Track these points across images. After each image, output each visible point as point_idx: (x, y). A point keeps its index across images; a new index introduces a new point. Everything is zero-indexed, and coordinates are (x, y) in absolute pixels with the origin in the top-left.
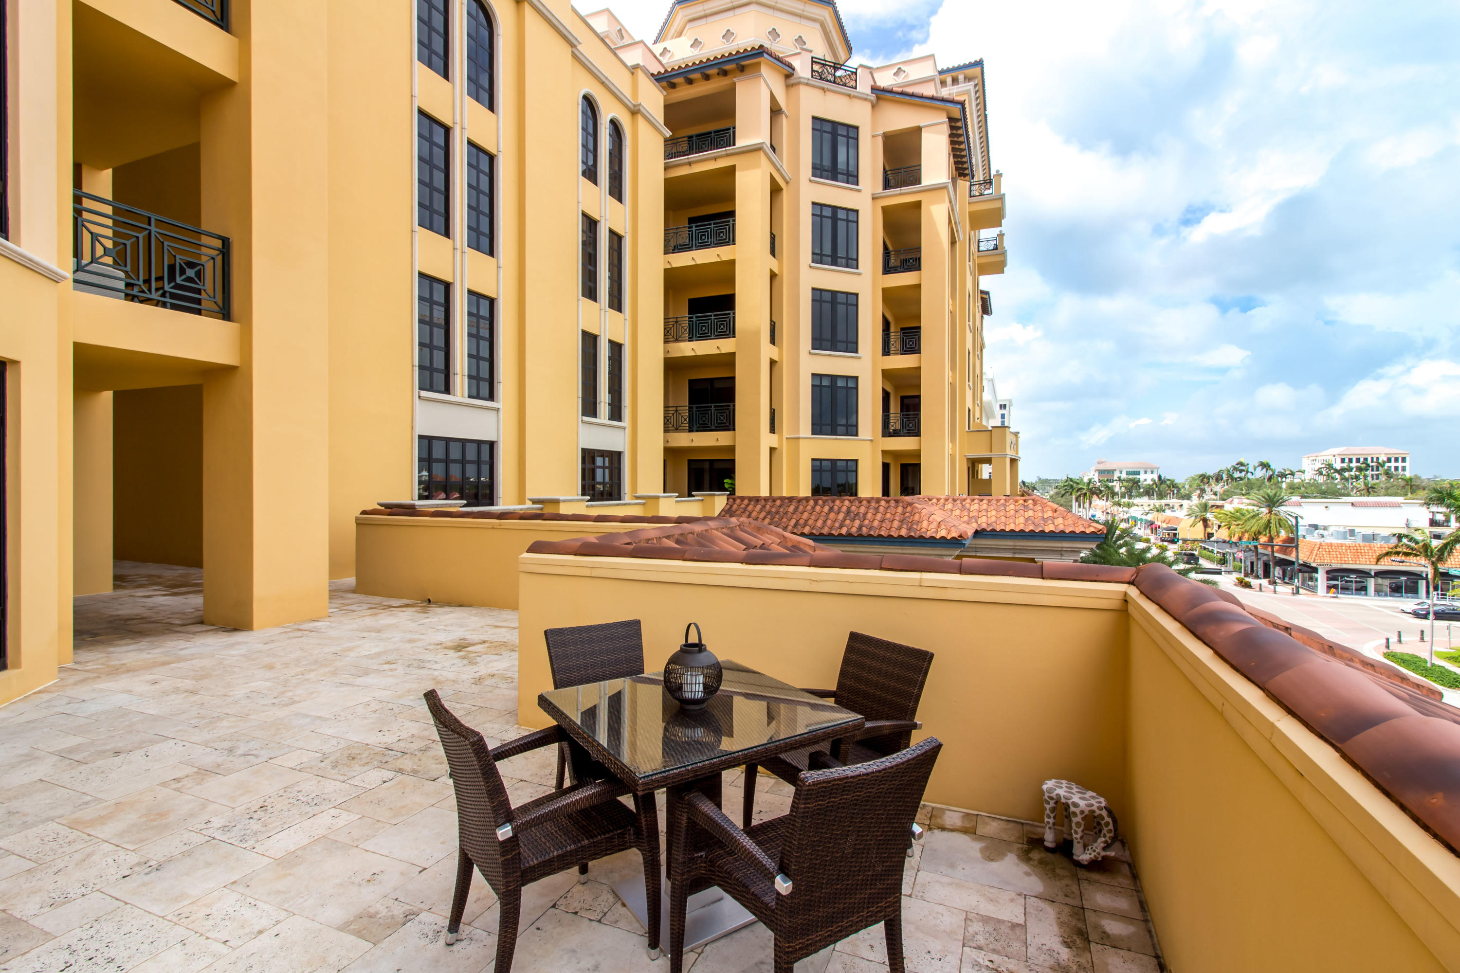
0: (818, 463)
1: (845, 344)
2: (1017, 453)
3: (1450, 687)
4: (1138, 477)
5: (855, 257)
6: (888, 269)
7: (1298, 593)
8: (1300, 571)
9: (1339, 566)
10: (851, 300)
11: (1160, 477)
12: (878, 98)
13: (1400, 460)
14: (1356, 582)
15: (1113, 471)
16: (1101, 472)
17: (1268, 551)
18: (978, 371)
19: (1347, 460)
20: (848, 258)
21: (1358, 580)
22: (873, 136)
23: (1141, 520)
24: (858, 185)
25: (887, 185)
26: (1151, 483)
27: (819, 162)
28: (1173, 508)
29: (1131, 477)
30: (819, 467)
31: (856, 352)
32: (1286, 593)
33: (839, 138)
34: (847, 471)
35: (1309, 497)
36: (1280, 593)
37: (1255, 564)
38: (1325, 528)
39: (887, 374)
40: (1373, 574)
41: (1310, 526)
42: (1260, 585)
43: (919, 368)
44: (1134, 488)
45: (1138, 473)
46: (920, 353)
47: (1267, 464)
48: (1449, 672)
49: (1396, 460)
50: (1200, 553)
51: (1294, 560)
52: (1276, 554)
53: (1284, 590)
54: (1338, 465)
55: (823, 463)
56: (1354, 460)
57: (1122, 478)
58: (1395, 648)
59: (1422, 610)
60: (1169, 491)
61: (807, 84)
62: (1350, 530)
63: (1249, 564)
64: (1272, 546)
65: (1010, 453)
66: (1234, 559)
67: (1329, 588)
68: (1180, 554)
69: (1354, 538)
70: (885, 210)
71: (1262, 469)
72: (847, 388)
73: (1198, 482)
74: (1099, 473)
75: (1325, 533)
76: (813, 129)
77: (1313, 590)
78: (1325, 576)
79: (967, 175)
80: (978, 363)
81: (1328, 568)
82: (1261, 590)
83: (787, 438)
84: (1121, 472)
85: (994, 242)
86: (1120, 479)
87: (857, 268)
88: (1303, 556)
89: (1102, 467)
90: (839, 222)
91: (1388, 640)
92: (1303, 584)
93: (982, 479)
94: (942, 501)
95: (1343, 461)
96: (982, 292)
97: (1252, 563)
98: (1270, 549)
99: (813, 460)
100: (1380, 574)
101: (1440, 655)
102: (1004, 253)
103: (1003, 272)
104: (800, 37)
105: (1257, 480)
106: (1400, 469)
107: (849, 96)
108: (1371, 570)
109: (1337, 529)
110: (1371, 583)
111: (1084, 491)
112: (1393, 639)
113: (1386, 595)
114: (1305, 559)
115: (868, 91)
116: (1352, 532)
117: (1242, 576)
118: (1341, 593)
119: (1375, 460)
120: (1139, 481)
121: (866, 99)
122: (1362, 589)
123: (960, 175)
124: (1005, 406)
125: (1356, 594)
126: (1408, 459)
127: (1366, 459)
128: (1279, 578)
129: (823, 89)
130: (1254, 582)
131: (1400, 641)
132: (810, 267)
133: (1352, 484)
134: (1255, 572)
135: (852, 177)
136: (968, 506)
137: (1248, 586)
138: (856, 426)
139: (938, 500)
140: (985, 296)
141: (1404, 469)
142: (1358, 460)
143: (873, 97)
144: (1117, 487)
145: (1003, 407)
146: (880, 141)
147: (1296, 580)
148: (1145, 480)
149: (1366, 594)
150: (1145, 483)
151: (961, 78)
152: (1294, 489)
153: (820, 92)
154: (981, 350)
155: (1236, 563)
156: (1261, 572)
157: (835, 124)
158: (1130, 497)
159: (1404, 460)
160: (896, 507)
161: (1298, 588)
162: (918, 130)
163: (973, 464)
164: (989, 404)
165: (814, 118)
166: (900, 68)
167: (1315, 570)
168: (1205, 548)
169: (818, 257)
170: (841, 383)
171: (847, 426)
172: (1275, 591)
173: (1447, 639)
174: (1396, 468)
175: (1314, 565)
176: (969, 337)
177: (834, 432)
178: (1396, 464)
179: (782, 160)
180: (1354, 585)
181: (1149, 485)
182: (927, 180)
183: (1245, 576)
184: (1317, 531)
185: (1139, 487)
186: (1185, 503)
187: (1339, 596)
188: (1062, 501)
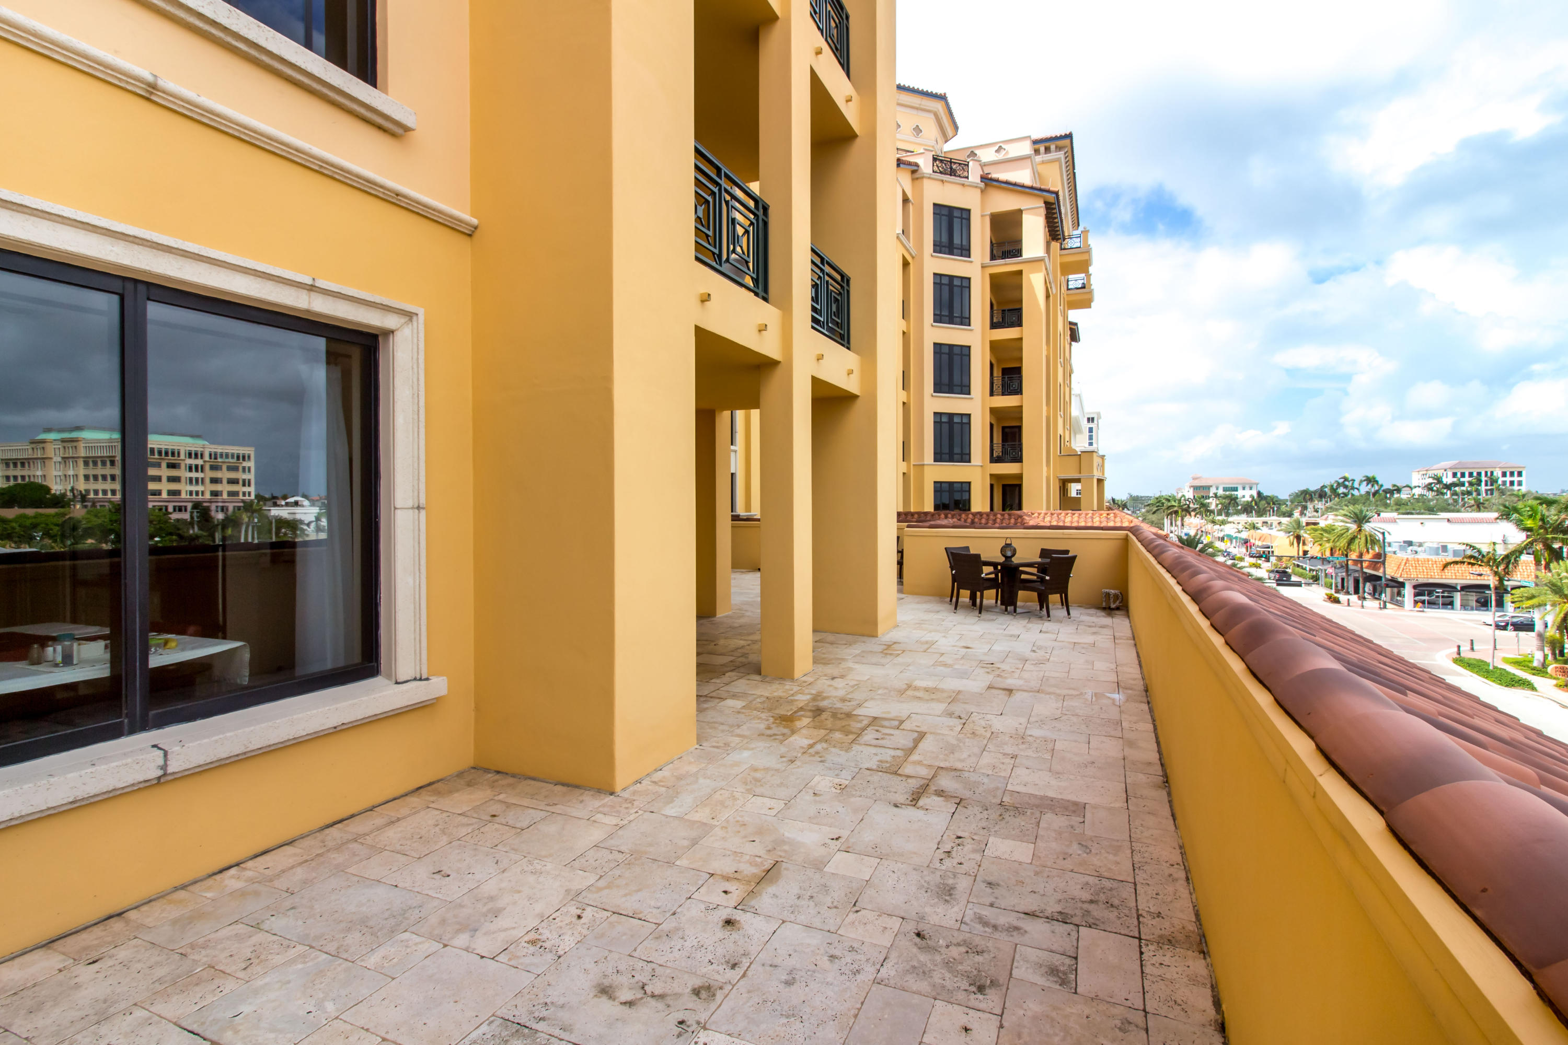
0: (939, 485)
1: (960, 388)
2: (1103, 474)
3: (1507, 686)
4: (1236, 493)
5: (968, 316)
6: (994, 326)
7: (1385, 607)
8: (1387, 586)
9: (1425, 581)
10: (964, 352)
11: (1259, 494)
12: (986, 185)
13: (1516, 474)
14: (1443, 597)
15: (1209, 487)
16: (1196, 488)
17: (1358, 568)
18: (1067, 398)
19: (1459, 475)
20: (962, 317)
21: (1446, 594)
22: (982, 216)
23: (1236, 538)
24: (969, 257)
25: (993, 257)
26: (1250, 499)
27: (939, 239)
28: (1271, 525)
29: (1227, 493)
30: (939, 487)
31: (969, 394)
32: (1373, 608)
33: (955, 219)
34: (962, 491)
35: (1412, 514)
36: (1368, 608)
37: (1345, 580)
38: (1420, 545)
39: (993, 411)
40: (1459, 588)
41: (1405, 542)
42: (1348, 600)
43: (1021, 406)
44: (1232, 505)
45: (1236, 489)
46: (1022, 394)
47: (1374, 478)
48: (1508, 673)
49: (1512, 474)
50: (1293, 571)
51: (1381, 575)
52: (1365, 570)
53: (1372, 604)
54: (1448, 479)
55: (943, 485)
56: (1467, 475)
57: (1218, 495)
58: (1466, 653)
59: (1502, 621)
60: (1268, 509)
61: (929, 178)
62: (1442, 546)
63: (1339, 580)
64: (1361, 562)
65: (1097, 474)
66: (1326, 575)
67: (1416, 602)
68: (1272, 571)
69: (1446, 554)
70: (992, 277)
71: (1367, 485)
72: (962, 423)
73: (1301, 498)
74: (1194, 489)
75: (1419, 549)
76: (934, 213)
77: (1400, 604)
78: (1412, 591)
79: (1060, 239)
80: (1067, 390)
81: (1414, 582)
82: (1349, 605)
83: (914, 465)
84: (1217, 489)
85: (1082, 281)
86: (1216, 496)
87: (969, 325)
88: (1391, 570)
89: (1197, 483)
90: (955, 288)
91: (1459, 647)
92: (1392, 599)
93: (1071, 497)
94: (1042, 515)
95: (1454, 475)
96: (1071, 323)
97: (1343, 579)
98: (1359, 565)
99: (935, 482)
100: (1466, 588)
101: (1506, 660)
102: (1091, 292)
103: (1090, 307)
104: (917, 126)
105: (1361, 496)
106: (1516, 483)
107: (963, 185)
108: (1457, 584)
109: (1431, 545)
110: (1458, 598)
111: (1175, 509)
112: (1465, 648)
113: (1472, 609)
114: (1393, 574)
115: (978, 180)
116: (1444, 549)
117: (1333, 592)
118: (1428, 608)
119: (1489, 474)
120: (1237, 498)
121: (976, 187)
122: (1449, 604)
123: (1053, 239)
124: (1093, 419)
125: (1442, 608)
126: (1524, 473)
127: (1479, 474)
128: (1370, 594)
129: (942, 181)
130: (1342, 597)
131: (1472, 649)
132: (932, 326)
133: (1463, 499)
134: (1346, 588)
135: (965, 251)
136: (1063, 518)
137: (1337, 601)
138: (969, 454)
139: (1039, 514)
140: (1073, 327)
141: (1520, 483)
142: (1471, 475)
143: (982, 185)
144: (1213, 504)
145: (1091, 420)
146: (987, 221)
147: (1383, 595)
148: (1244, 497)
149: (1452, 608)
150: (1243, 499)
151: (1053, 147)
152: (1400, 505)
153: (940, 183)
154: (1070, 376)
155: (1327, 579)
156: (1351, 589)
157: (951, 209)
158: (1228, 515)
159: (1520, 474)
160: (1010, 519)
161: (1385, 602)
162: (1020, 212)
163: (1064, 484)
164: (1077, 419)
165: (935, 205)
166: (1000, 147)
167: (1402, 585)
168: (1298, 566)
169: (939, 318)
170: (956, 420)
171: (962, 454)
172: (1363, 607)
173: (1516, 647)
174: (1512, 483)
175: (1401, 580)
176: (1060, 370)
177: (951, 460)
178: (1512, 479)
179: (909, 240)
180: (1440, 600)
181: (1247, 502)
182: (1027, 253)
183: (1336, 592)
184: (1411, 548)
185: (1237, 503)
186: (1285, 520)
187: (1425, 610)
188: (1154, 518)
